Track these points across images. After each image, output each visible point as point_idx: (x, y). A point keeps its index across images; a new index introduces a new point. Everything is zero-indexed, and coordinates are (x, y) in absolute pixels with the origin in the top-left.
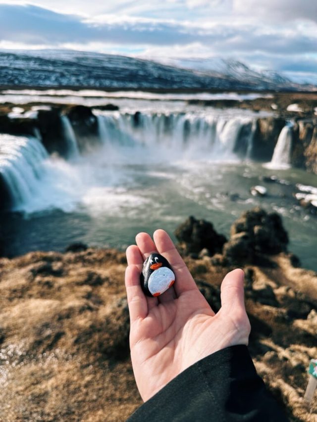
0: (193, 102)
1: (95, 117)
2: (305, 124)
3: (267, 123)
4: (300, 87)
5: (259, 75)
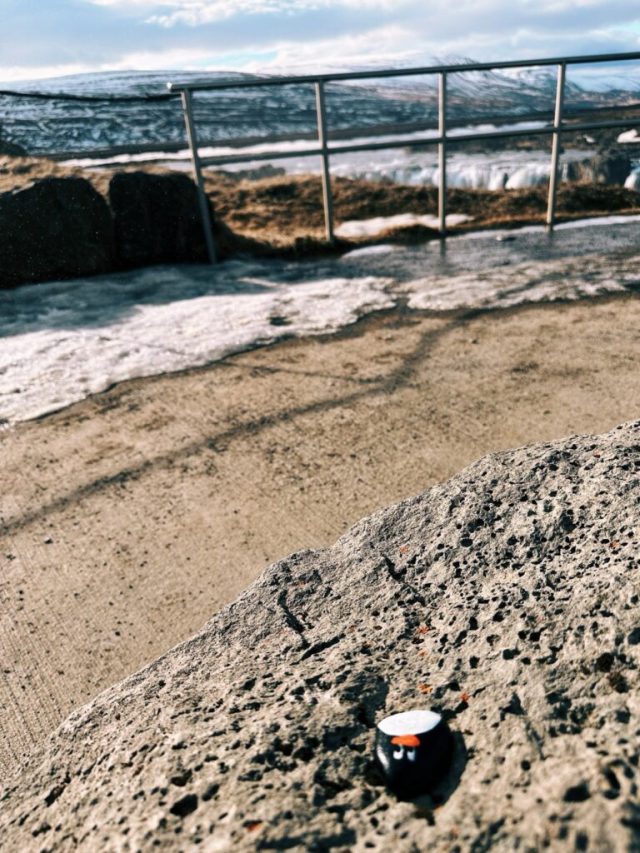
3: (593, 169)
4: (602, 99)
5: (513, 82)
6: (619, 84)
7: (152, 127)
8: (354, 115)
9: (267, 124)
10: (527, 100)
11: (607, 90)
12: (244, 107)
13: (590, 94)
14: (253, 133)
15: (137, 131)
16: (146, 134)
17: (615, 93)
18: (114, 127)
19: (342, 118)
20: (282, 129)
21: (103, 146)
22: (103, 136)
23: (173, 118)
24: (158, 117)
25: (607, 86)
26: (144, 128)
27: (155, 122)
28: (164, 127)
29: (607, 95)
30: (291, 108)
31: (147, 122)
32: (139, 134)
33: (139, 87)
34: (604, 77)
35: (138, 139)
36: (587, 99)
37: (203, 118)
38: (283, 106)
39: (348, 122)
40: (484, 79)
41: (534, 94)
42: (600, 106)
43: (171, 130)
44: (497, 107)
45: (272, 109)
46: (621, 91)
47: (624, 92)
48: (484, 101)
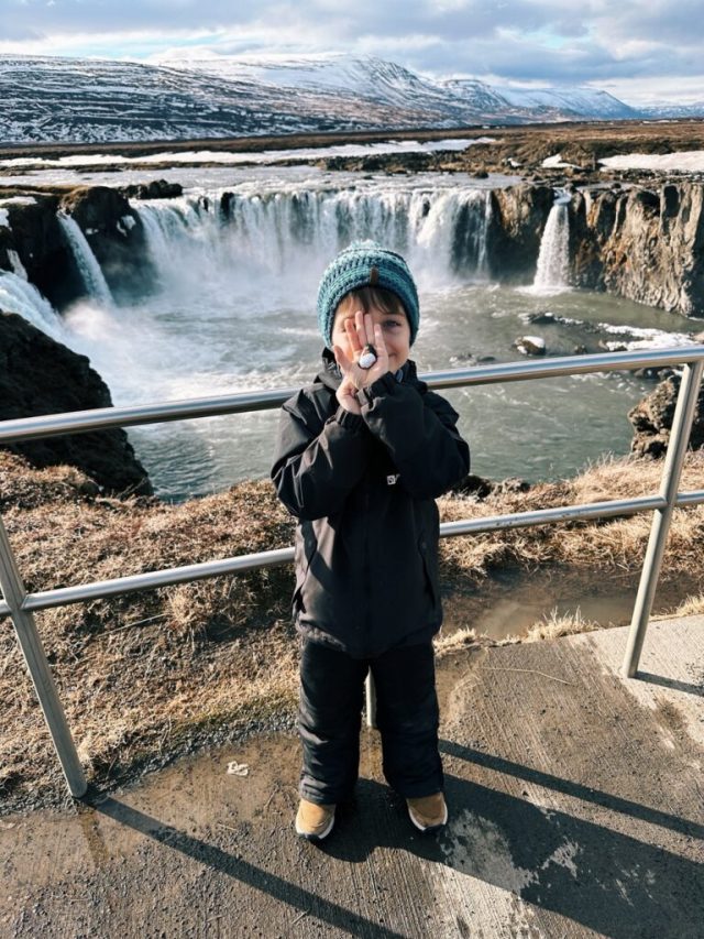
0: (337, 164)
1: (134, 213)
2: (594, 196)
3: (517, 197)
4: (531, 114)
5: (442, 92)
6: (547, 100)
7: (35, 123)
8: (272, 121)
9: (173, 127)
10: (456, 113)
11: (536, 105)
12: (146, 105)
13: (519, 109)
14: (158, 135)
15: (17, 128)
16: (28, 131)
17: (543, 109)
19: (258, 124)
20: (191, 133)
23: (60, 113)
24: (43, 112)
25: (536, 101)
26: (27, 124)
27: (39, 117)
28: (50, 124)
29: (534, 111)
30: (201, 110)
31: (28, 118)
32: (20, 131)
33: (16, 74)
34: (532, 91)
35: (17, 137)
36: (515, 114)
37: (96, 115)
38: (192, 106)
39: (264, 127)
40: (410, 87)
41: (462, 106)
42: (529, 122)
43: (59, 127)
44: (424, 119)
45: (179, 109)
46: (549, 108)
47: (552, 108)
48: (411, 111)
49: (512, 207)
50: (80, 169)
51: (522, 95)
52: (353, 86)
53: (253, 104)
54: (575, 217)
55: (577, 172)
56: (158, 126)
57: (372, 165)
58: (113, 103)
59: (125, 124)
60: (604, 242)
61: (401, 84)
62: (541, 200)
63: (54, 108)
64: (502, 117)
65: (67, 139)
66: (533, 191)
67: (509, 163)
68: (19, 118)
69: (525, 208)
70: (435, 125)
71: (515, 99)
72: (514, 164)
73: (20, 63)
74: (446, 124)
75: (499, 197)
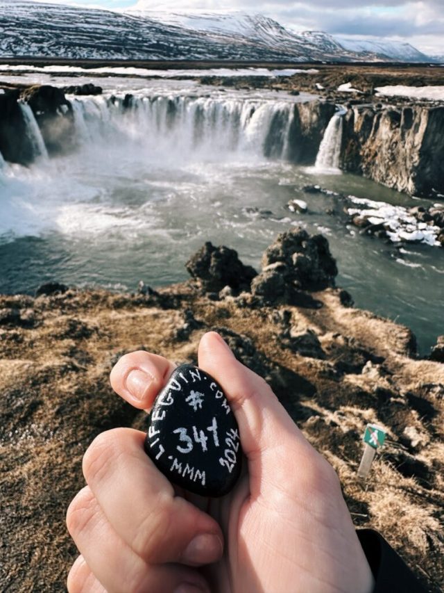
0: (206, 81)
1: (68, 104)
2: (360, 111)
3: (310, 109)
4: (357, 56)
5: (299, 39)
6: (369, 47)
7: (45, 45)
8: (189, 51)
9: (128, 51)
10: (307, 53)
11: (361, 50)
12: (113, 37)
13: (349, 52)
14: (118, 56)
15: (34, 47)
16: (41, 49)
17: (366, 53)
18: (18, 42)
19: (180, 53)
20: (139, 56)
21: (8, 55)
22: (9, 48)
23: (61, 39)
24: (51, 38)
25: (361, 47)
26: (40, 45)
27: (48, 41)
28: (54, 45)
29: (359, 54)
30: (146, 42)
31: (42, 41)
32: (36, 49)
33: (38, 14)
34: (360, 41)
35: (34, 52)
36: (347, 55)
37: (82, 42)
38: (140, 39)
39: (184, 55)
40: (280, 34)
41: (312, 48)
42: (355, 61)
43: (59, 48)
44: (287, 55)
45: (133, 40)
46: (369, 52)
47: (371, 53)
48: (278, 50)
49: (307, 115)
50: (53, 74)
51: (352, 43)
52: (243, 32)
53: (178, 40)
54: (347, 125)
55: (359, 95)
56: (118, 51)
57: (228, 82)
58: (92, 35)
59: (99, 48)
60: (364, 143)
61: (273, 32)
62: (326, 112)
63: (58, 36)
64: (337, 56)
65: (63, 56)
66: (321, 106)
67: (316, 86)
68: (36, 41)
69: (315, 117)
70: (293, 59)
71: (348, 46)
72: (320, 87)
73: (41, 7)
74: (300, 59)
75: (299, 108)
